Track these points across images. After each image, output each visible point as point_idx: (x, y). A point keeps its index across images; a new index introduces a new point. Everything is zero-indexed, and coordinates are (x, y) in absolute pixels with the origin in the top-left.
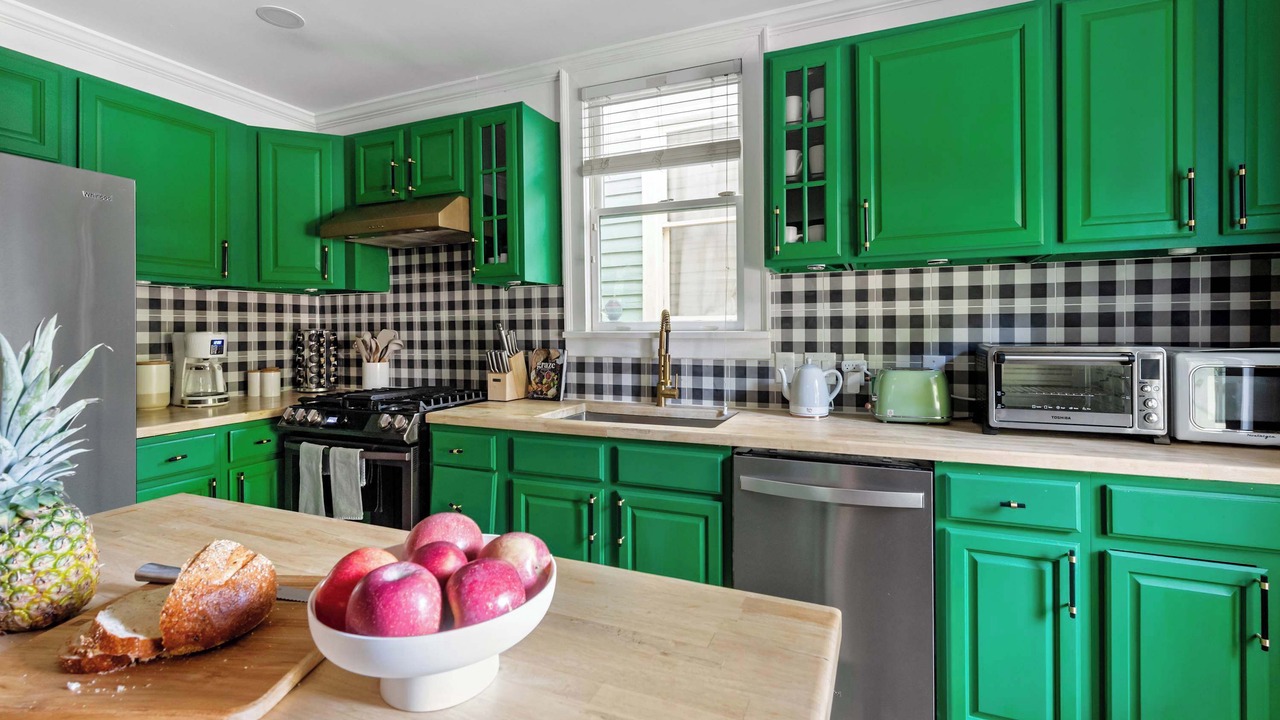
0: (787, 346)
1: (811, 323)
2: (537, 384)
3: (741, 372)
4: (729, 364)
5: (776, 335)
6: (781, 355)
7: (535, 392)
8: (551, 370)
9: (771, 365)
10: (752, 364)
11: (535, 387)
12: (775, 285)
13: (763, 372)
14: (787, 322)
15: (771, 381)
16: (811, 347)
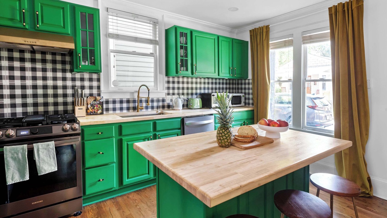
0: (169, 94)
1: (173, 88)
2: (92, 109)
3: (158, 101)
4: (155, 99)
5: (166, 91)
6: (167, 96)
7: (91, 112)
8: (98, 104)
9: (165, 99)
10: (161, 99)
11: (91, 110)
12: (166, 79)
13: (163, 101)
14: (168, 88)
15: (165, 103)
16: (173, 94)
